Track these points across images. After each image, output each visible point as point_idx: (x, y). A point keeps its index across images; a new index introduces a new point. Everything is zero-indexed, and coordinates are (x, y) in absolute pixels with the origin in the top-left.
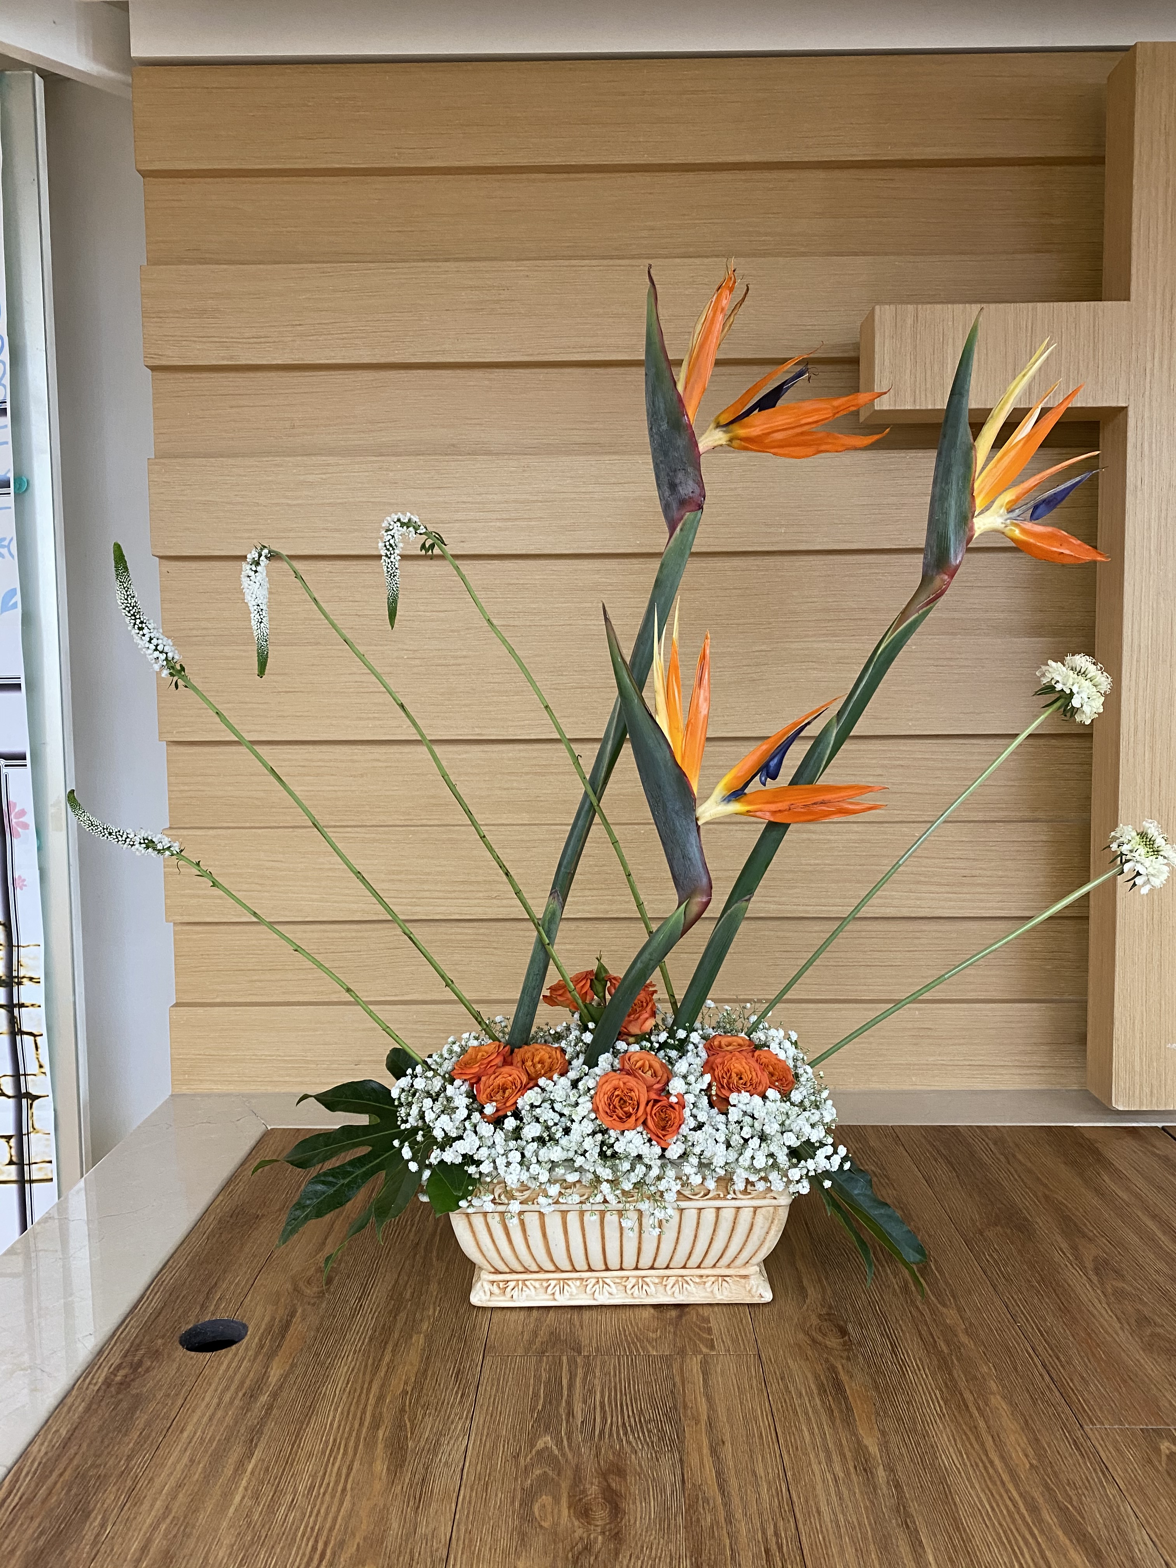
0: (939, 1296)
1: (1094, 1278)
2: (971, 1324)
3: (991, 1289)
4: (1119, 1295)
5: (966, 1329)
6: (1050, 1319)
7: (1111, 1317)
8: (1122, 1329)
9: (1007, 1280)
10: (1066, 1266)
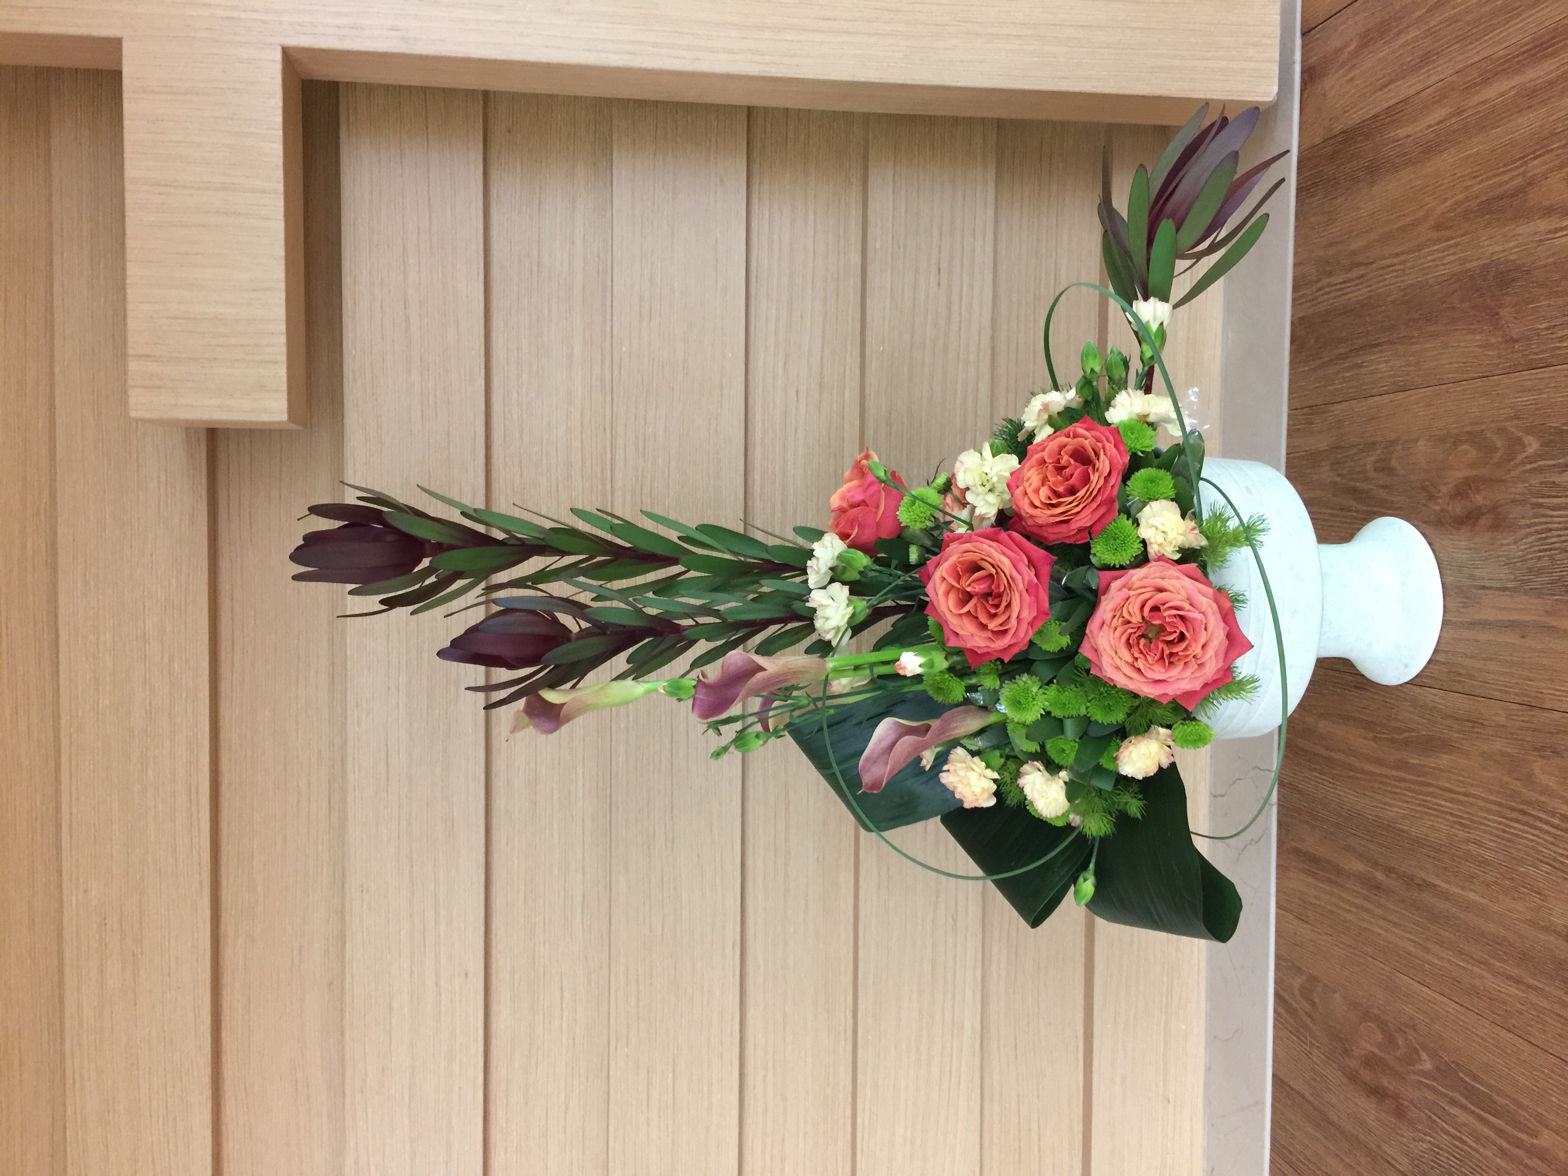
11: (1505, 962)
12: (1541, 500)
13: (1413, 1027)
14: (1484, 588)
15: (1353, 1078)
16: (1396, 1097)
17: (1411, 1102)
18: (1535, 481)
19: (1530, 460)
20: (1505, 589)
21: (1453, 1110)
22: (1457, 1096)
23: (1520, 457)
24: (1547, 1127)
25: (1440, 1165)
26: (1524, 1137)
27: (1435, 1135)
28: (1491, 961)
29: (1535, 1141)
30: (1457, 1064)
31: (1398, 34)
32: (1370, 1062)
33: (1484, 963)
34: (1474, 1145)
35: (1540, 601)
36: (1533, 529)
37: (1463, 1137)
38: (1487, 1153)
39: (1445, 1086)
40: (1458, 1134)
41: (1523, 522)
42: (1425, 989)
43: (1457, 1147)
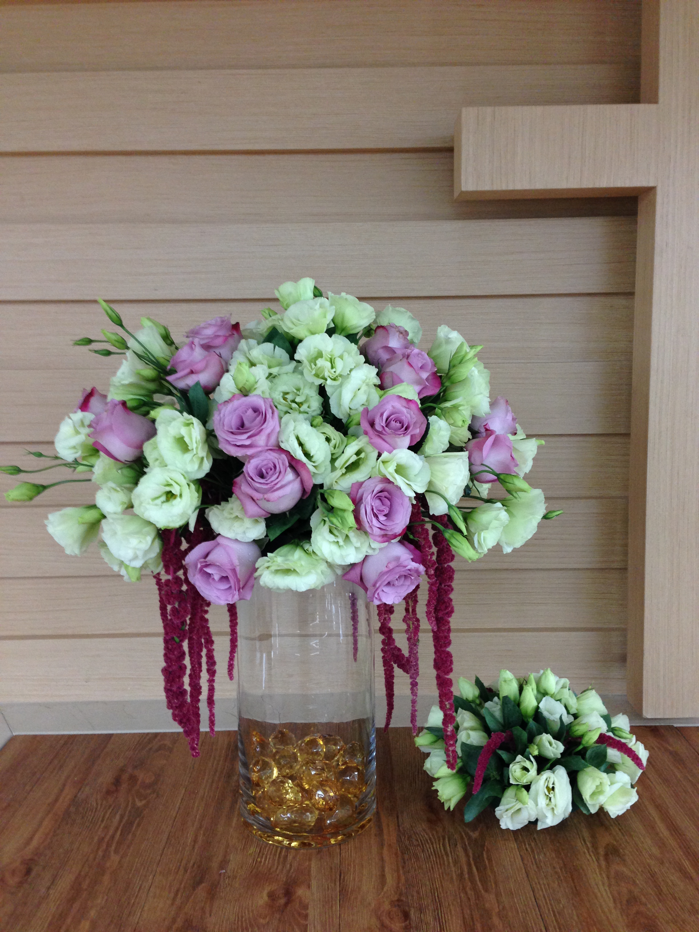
0: (484, 882)
1: (603, 863)
2: (504, 908)
3: (525, 875)
4: (619, 877)
5: (499, 912)
6: (563, 901)
7: (609, 897)
8: (615, 908)
9: (538, 867)
10: (585, 853)
11: (204, 835)
12: (447, 839)
13: (158, 796)
14: (398, 817)
15: (122, 770)
16: (117, 791)
17: (117, 798)
18: (456, 836)
19: (467, 834)
20: (399, 826)
21: (118, 817)
22: (126, 818)
23: (467, 830)
24: (122, 857)
25: (86, 813)
26: (113, 848)
27: (102, 810)
28: (203, 829)
29: (112, 853)
30: (143, 817)
31: (678, 769)
32: (133, 779)
33: (201, 827)
34: (102, 826)
35: (395, 841)
36: (431, 836)
37: (105, 822)
38: (99, 833)
39: (130, 812)
40: (106, 819)
41: (435, 833)
42: (180, 801)
43: (99, 819)
